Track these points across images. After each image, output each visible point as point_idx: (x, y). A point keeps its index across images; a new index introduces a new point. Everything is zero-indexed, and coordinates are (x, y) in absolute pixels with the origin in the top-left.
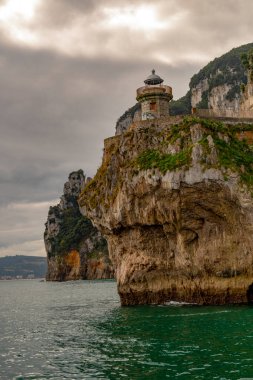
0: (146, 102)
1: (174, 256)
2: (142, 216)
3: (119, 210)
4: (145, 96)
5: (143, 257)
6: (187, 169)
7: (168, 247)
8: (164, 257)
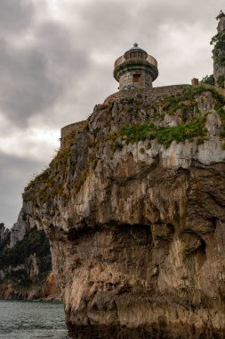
0: (128, 74)
1: (157, 275)
2: (122, 210)
3: (86, 199)
4: (128, 65)
5: (110, 273)
6: (201, 142)
7: (150, 260)
8: (143, 275)
